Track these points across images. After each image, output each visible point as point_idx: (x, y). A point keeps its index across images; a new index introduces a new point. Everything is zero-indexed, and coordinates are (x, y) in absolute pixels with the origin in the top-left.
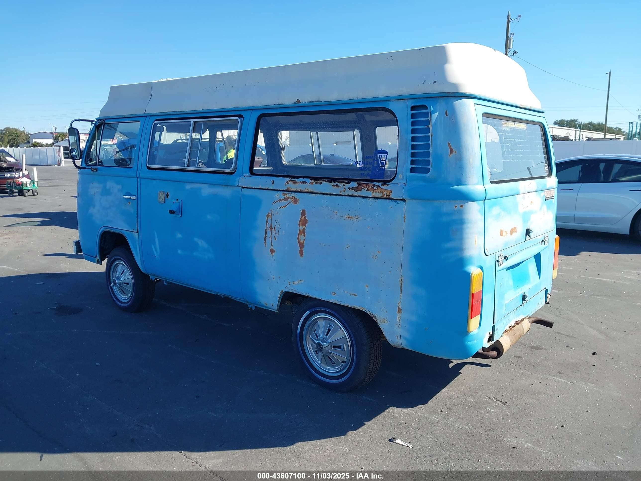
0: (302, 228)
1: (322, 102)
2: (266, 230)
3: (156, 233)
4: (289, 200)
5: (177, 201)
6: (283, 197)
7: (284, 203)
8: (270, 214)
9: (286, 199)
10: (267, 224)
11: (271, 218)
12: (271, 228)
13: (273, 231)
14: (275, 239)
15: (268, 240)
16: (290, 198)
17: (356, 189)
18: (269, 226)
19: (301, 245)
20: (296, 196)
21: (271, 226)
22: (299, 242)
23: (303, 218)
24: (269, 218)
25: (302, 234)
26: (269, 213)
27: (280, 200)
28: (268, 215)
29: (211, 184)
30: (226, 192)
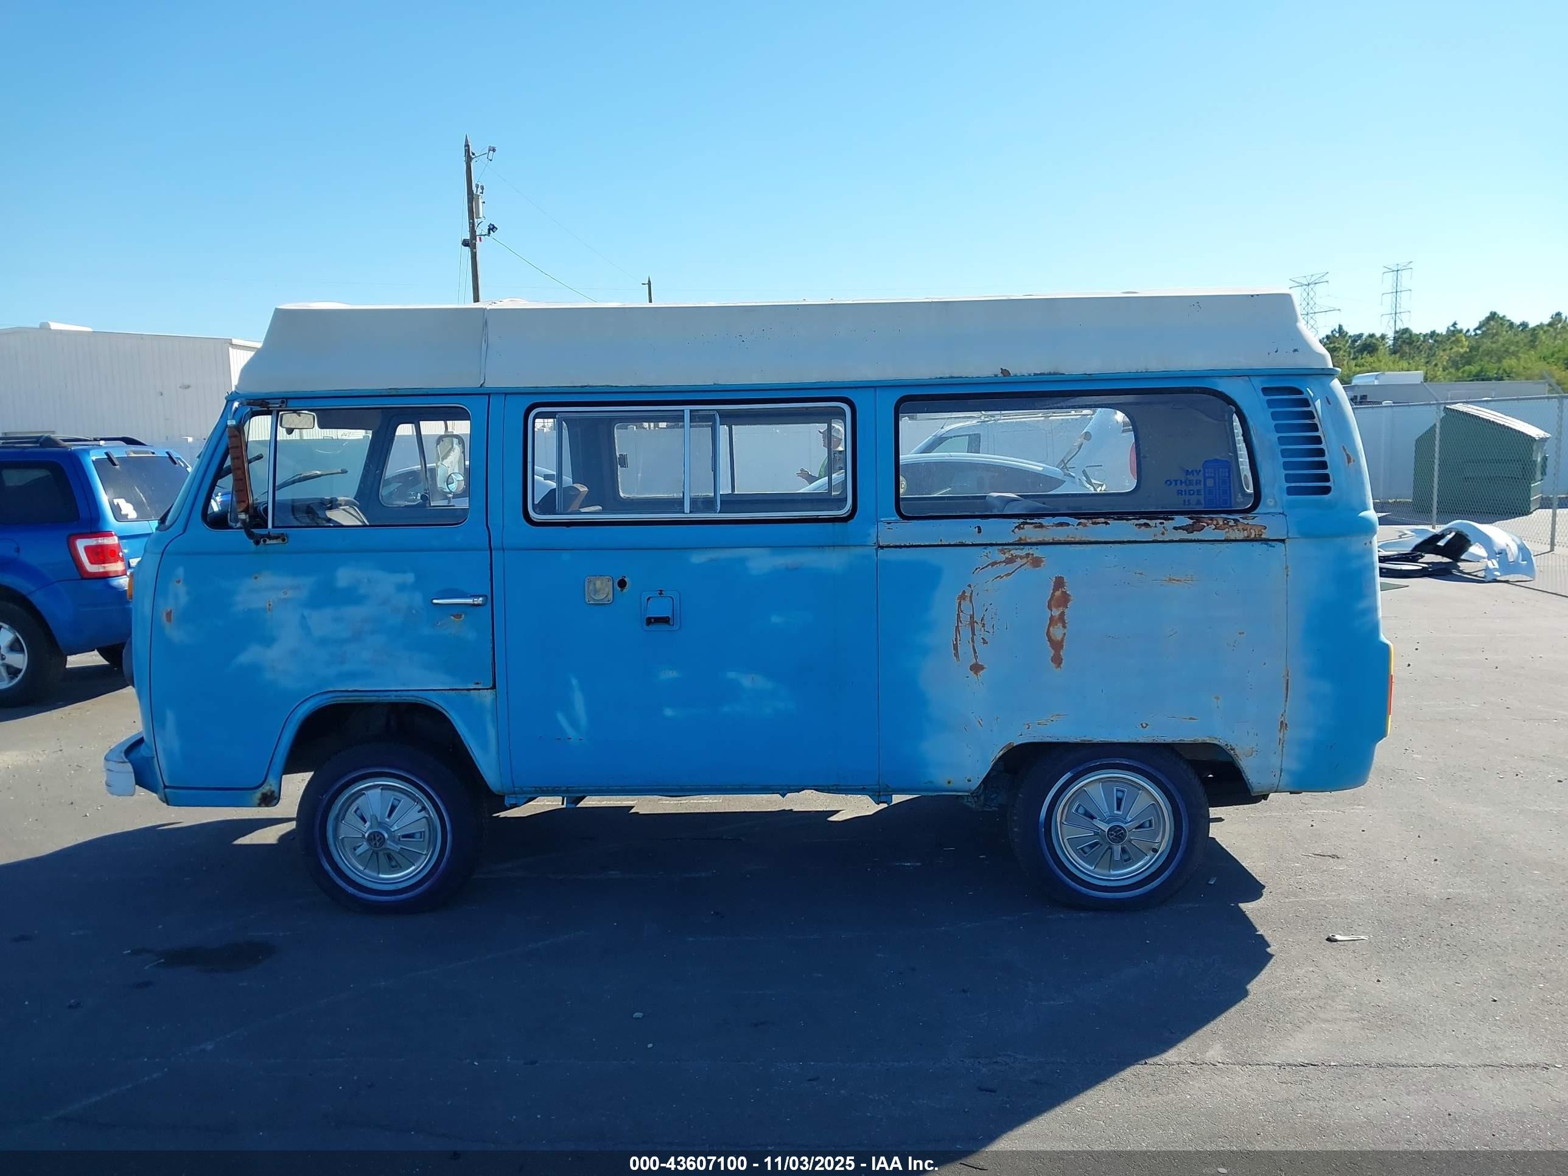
0: (1056, 613)
1: (1064, 374)
2: (957, 627)
3: (574, 682)
4: (1019, 562)
5: (661, 594)
6: (1003, 557)
7: (1003, 569)
8: (968, 594)
9: (1010, 561)
10: (958, 615)
11: (971, 601)
12: (972, 623)
13: (977, 627)
14: (985, 642)
15: (965, 648)
16: (1021, 558)
17: (1188, 529)
18: (965, 618)
19: (1057, 645)
20: (1036, 552)
21: (972, 617)
22: (1050, 639)
23: (1058, 593)
24: (965, 604)
25: (1059, 624)
26: (964, 592)
27: (993, 564)
28: (962, 597)
29: (777, 547)
30: (833, 561)
